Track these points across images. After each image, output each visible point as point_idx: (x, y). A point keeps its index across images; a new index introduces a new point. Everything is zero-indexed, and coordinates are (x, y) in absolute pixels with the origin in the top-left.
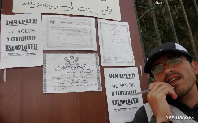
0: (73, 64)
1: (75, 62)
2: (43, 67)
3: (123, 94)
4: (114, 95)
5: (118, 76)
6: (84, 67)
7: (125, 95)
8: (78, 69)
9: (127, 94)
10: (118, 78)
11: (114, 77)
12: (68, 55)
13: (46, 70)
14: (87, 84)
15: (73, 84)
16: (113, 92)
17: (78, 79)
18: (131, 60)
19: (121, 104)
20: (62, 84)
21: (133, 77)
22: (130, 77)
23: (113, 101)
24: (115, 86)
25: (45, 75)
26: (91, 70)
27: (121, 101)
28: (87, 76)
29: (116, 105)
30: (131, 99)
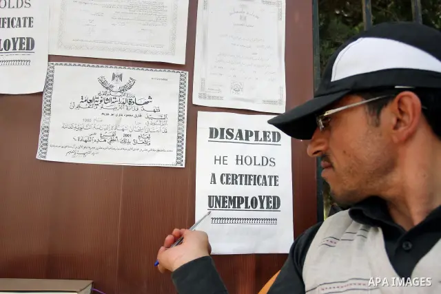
0: (119, 94)
1: (122, 90)
2: (44, 96)
3: (239, 183)
4: (215, 183)
5: (235, 134)
6: (147, 103)
7: (246, 184)
8: (130, 107)
9: (252, 182)
10: (233, 140)
11: (222, 137)
12: (107, 72)
13: (50, 105)
14: (148, 148)
15: (113, 144)
16: (213, 175)
17: (126, 132)
18: (277, 98)
19: (231, 207)
20: (86, 141)
21: (274, 141)
22: (265, 140)
23: (210, 197)
24: (222, 160)
25: (48, 116)
26: (162, 112)
27: (232, 200)
28: (151, 126)
29: (218, 208)
30: (260, 197)
